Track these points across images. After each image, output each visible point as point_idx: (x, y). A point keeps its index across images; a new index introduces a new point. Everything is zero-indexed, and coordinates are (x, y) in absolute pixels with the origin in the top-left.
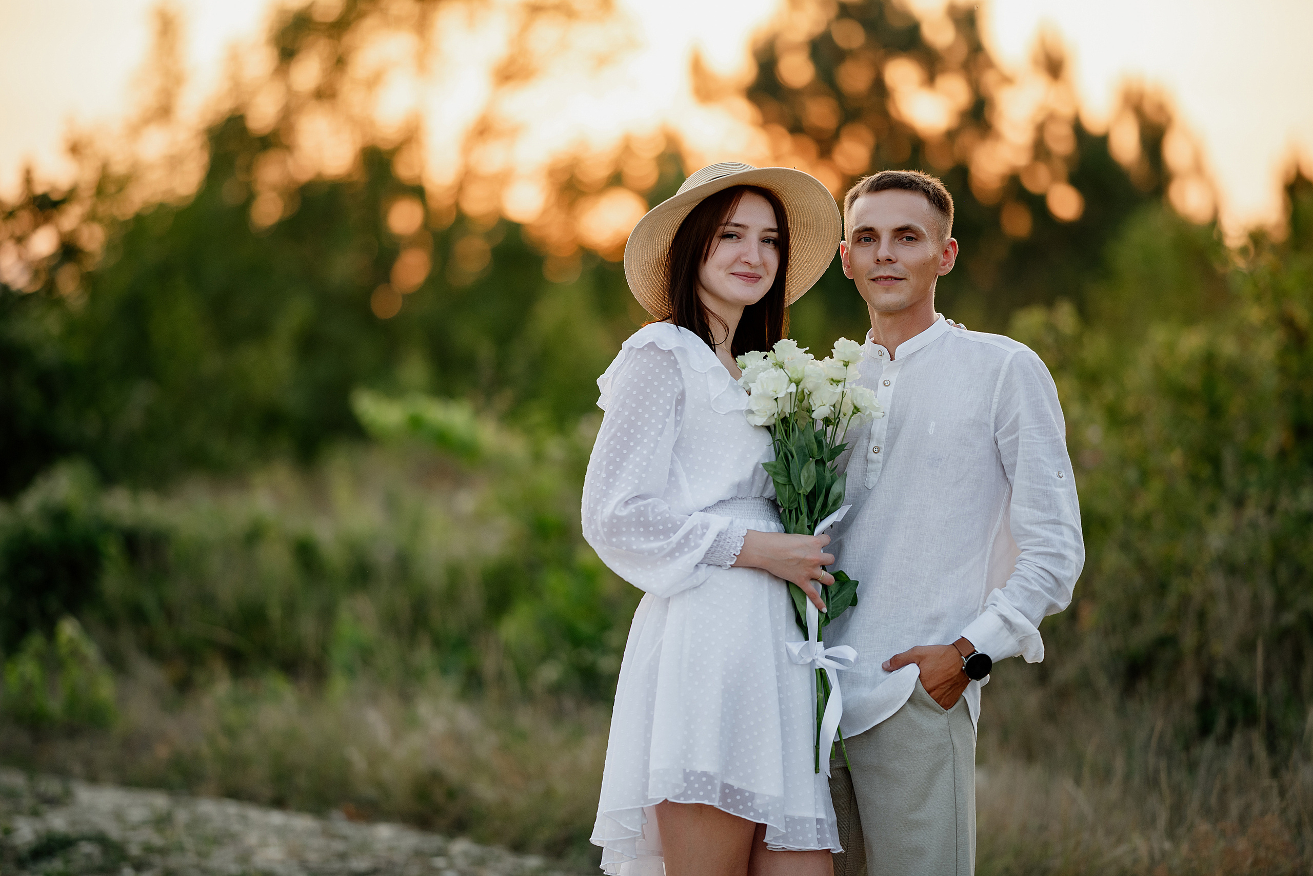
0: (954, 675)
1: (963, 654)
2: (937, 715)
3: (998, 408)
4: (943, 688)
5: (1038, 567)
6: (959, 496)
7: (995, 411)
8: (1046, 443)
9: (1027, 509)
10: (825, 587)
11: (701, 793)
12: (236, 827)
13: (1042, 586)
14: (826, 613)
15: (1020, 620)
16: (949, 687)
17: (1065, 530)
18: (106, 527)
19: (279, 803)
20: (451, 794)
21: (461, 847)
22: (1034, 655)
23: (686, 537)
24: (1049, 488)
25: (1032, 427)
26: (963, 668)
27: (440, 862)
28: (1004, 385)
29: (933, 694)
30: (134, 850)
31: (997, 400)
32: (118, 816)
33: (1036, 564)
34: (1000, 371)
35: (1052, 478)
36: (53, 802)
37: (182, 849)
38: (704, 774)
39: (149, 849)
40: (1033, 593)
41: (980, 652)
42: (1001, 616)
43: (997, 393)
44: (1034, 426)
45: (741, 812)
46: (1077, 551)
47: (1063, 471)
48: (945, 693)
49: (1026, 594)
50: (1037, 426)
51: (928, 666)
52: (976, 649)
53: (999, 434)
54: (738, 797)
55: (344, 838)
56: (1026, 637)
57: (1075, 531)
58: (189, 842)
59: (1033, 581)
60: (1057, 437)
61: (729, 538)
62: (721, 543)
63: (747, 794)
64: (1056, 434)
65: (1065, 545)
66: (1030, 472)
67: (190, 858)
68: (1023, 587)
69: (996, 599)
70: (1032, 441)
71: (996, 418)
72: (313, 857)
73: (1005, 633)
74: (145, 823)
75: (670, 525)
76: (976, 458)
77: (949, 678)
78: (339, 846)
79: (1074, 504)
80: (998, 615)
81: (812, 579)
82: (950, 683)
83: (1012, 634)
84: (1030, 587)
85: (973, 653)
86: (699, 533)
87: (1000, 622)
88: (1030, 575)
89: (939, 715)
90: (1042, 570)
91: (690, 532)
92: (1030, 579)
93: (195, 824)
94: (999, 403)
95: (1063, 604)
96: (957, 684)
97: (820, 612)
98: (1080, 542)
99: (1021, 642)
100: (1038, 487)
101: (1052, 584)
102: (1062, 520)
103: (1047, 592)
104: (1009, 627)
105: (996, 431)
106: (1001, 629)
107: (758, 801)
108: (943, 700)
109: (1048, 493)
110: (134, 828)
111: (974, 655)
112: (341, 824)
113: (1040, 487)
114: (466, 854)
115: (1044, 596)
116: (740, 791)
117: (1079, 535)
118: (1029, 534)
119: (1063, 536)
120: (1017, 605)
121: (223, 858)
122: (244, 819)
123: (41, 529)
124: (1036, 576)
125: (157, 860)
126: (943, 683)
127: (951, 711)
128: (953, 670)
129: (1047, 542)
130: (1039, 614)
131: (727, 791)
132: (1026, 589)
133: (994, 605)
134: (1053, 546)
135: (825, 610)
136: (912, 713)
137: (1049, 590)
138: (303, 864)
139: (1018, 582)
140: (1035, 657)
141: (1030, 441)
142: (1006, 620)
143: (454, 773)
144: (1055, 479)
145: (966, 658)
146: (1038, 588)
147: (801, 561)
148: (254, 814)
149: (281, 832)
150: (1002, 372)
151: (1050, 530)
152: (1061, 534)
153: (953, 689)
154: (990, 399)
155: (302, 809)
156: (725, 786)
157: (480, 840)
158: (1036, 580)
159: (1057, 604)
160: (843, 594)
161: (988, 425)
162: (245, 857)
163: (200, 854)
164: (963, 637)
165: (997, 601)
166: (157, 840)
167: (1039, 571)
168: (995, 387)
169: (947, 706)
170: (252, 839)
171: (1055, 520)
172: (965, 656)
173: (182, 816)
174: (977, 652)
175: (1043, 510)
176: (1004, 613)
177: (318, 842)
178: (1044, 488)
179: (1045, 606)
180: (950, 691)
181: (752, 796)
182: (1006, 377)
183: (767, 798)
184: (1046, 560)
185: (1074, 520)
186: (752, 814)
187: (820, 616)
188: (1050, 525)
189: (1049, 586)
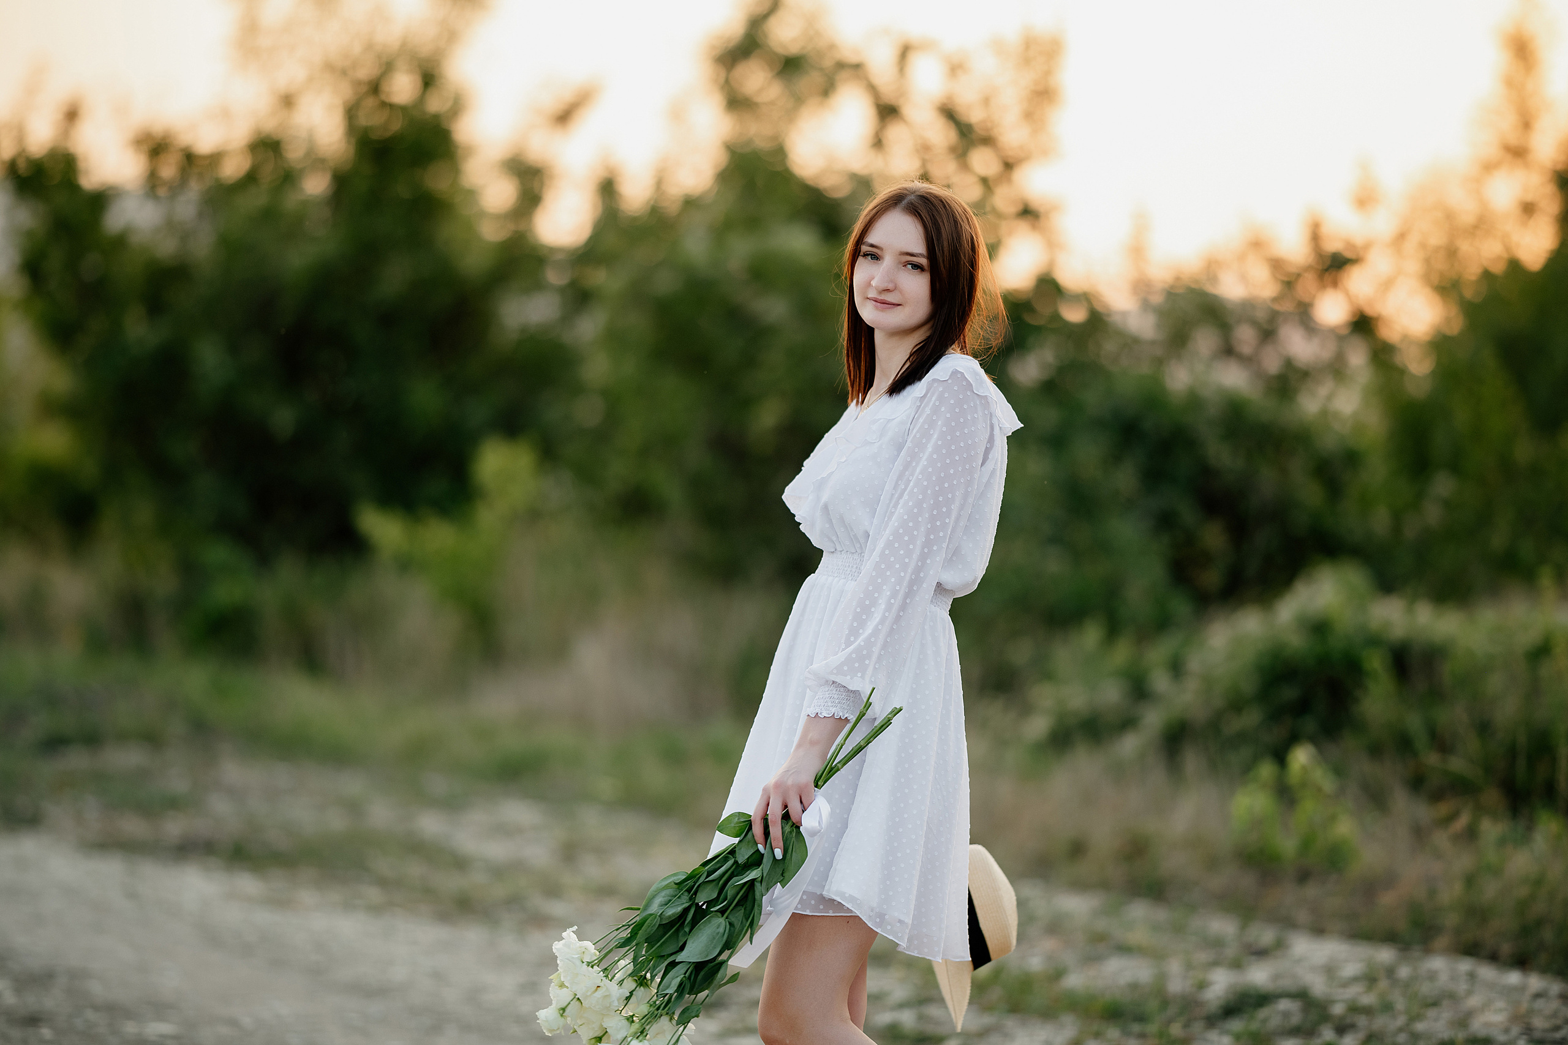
12: (1462, 987)
18: (1374, 641)
19: (1521, 962)
30: (1338, 1009)
32: (1330, 970)
36: (1261, 953)
37: (1391, 1010)
39: (1355, 1009)
58: (1400, 1003)
67: (1399, 1020)
72: (1539, 1023)
74: (1355, 979)
110: (1345, 984)
122: (1472, 976)
123: (1296, 642)
125: (1362, 1021)
148: (1487, 972)
149: (1508, 992)
162: (1463, 1020)
163: (1411, 1017)
166: (1368, 999)
170: (1474, 1001)
173: (1404, 972)
177: (1553, 1008)
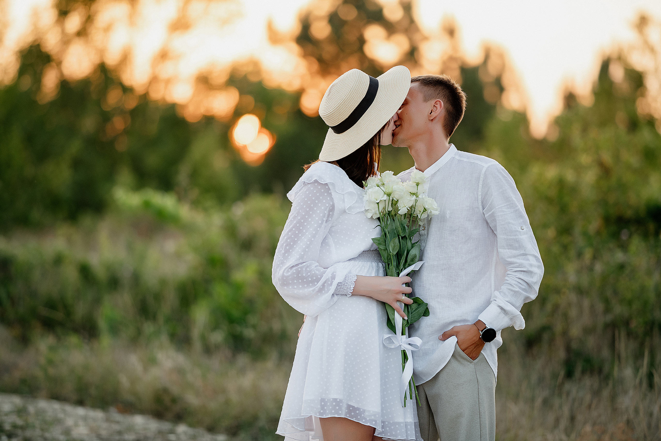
0: (476, 341)
1: (480, 329)
2: (469, 364)
3: (482, 198)
4: (470, 348)
5: (517, 278)
6: (468, 249)
7: (481, 200)
8: (512, 213)
9: (507, 250)
10: (407, 305)
11: (333, 411)
12: (61, 416)
13: (520, 288)
14: (407, 320)
15: (509, 308)
16: (474, 347)
17: (530, 258)
19: (80, 403)
20: (174, 400)
21: (182, 429)
22: (519, 325)
23: (323, 285)
24: (517, 237)
25: (502, 206)
26: (481, 337)
27: (172, 437)
28: (483, 185)
29: (465, 351)
30: (7, 427)
31: (481, 193)
33: (516, 277)
34: (480, 178)
35: (518, 231)
37: (34, 427)
38: (335, 400)
39: (15, 426)
40: (515, 292)
41: (489, 328)
42: (499, 306)
43: (480, 190)
44: (503, 205)
45: (358, 419)
46: (539, 267)
47: (524, 225)
48: (472, 351)
49: (512, 293)
50: (506, 204)
51: (462, 337)
52: (486, 326)
53: (485, 211)
54: (357, 412)
55: (118, 422)
56: (514, 316)
57: (535, 257)
58: (37, 424)
59: (515, 286)
60: (517, 208)
61: (347, 283)
62: (342, 287)
63: (362, 410)
64: (517, 206)
65: (531, 265)
66: (505, 230)
67: (38, 432)
68: (509, 289)
69: (496, 297)
70: (504, 213)
71: (482, 203)
72: (104, 433)
73: (502, 315)
74: (11, 412)
75: (314, 278)
76: (474, 226)
77: (473, 343)
78: (116, 427)
79: (533, 242)
80: (498, 306)
81: (398, 301)
82: (474, 345)
83: (506, 315)
84: (513, 289)
85: (485, 328)
86: (329, 283)
87: (499, 310)
88: (513, 282)
89: (470, 363)
90: (519, 279)
91: (325, 282)
92: (513, 285)
93: (39, 413)
94: (482, 195)
95: (533, 296)
96: (478, 345)
97: (403, 319)
98: (539, 262)
99: (511, 319)
100: (511, 237)
101: (525, 286)
102: (527, 253)
103: (523, 291)
104: (504, 312)
105: (483, 209)
106: (500, 313)
107: (367, 414)
108: (471, 354)
109: (517, 240)
110: (7, 414)
111: (486, 329)
112: (116, 415)
113: (512, 237)
114: (185, 433)
115: (522, 293)
116: (358, 409)
117: (538, 258)
118: (511, 263)
119: (530, 261)
120: (507, 300)
121: (56, 432)
122: (64, 411)
124: (516, 283)
125: (19, 432)
126: (470, 346)
127: (476, 360)
128: (475, 338)
129: (520, 265)
130: (520, 303)
131: (351, 408)
132: (512, 290)
133: (495, 300)
134: (525, 267)
135: (406, 318)
136: (455, 364)
137: (524, 290)
138: (99, 436)
139: (507, 287)
140: (520, 326)
141: (502, 213)
142: (502, 309)
143: (175, 390)
144: (520, 232)
145: (482, 331)
146: (517, 289)
147: (389, 291)
148: (69, 408)
149: (85, 419)
150: (481, 178)
151: (521, 259)
152: (528, 260)
153: (476, 348)
154: (477, 193)
155: (94, 406)
156: (349, 406)
157: (191, 425)
158: (516, 285)
159: (529, 296)
160: (418, 310)
161: (478, 208)
162: (67, 432)
163: (42, 430)
164: (479, 320)
165: (496, 298)
166: (19, 422)
167: (518, 280)
168: (478, 187)
169: (474, 358)
170: (70, 422)
171: (523, 253)
172: (481, 330)
173: (31, 409)
174: (488, 328)
175: (516, 249)
176: (500, 305)
177: (105, 425)
178: (514, 237)
179: (523, 298)
180: (475, 349)
181: (364, 411)
182: (483, 181)
183: (371, 412)
184: (521, 274)
185: (535, 251)
186: (364, 421)
187: (403, 321)
188: (521, 256)
189: (524, 287)
